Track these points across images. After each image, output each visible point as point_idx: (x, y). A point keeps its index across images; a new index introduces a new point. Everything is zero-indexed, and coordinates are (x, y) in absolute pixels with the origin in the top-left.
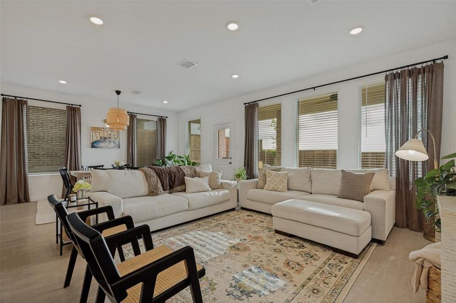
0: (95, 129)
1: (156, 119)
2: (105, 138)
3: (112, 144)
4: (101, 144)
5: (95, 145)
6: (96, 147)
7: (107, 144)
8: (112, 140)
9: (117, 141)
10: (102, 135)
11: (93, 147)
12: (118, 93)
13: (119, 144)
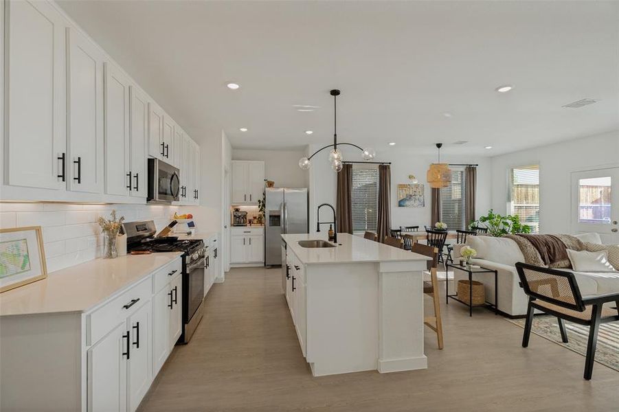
0: (401, 186)
1: (463, 169)
2: (411, 196)
3: (417, 202)
4: (407, 203)
5: (402, 203)
6: (403, 206)
7: (412, 202)
8: (417, 197)
9: (421, 198)
10: (408, 193)
11: (400, 206)
12: (439, 146)
13: (424, 202)
